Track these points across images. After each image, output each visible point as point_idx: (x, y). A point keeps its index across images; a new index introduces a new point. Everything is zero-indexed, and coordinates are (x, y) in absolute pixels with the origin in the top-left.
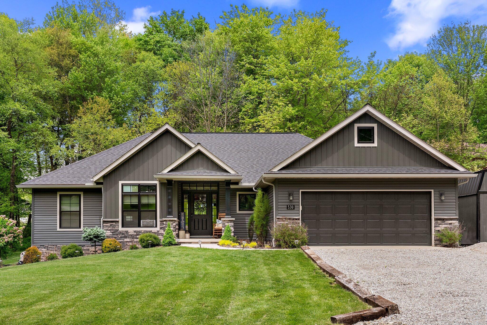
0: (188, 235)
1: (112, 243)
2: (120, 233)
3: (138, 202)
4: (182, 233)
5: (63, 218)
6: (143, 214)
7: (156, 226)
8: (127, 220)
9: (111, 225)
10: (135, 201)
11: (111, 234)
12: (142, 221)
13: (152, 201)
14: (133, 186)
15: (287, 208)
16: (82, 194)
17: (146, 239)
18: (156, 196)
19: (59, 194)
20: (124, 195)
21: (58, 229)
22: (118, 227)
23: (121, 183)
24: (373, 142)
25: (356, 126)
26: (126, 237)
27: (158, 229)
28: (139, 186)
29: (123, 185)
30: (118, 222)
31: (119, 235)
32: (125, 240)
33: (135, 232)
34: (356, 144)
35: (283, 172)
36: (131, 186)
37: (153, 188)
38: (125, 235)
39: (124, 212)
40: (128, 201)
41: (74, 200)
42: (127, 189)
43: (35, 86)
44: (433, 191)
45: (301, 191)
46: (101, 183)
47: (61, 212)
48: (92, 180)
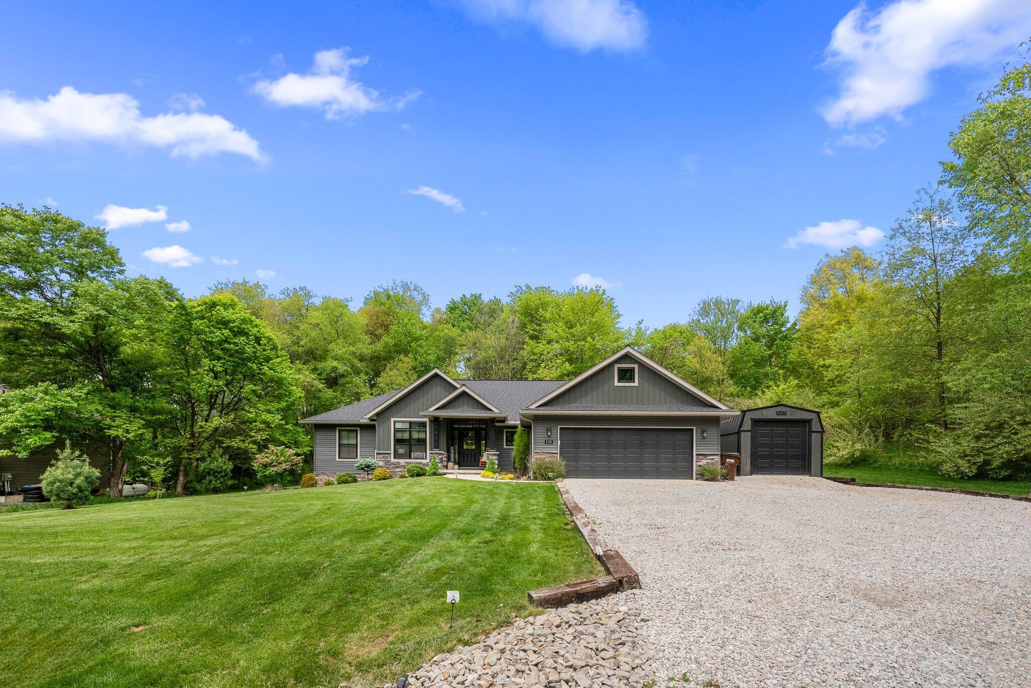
0: (456, 467)
1: (382, 472)
2: (392, 464)
3: (409, 437)
4: (450, 464)
5: (342, 449)
6: (413, 448)
7: (426, 458)
8: (399, 452)
9: (384, 457)
10: (406, 436)
11: (384, 465)
12: (412, 454)
13: (422, 436)
14: (405, 423)
15: (546, 442)
16: (359, 429)
17: (414, 470)
18: (426, 431)
19: (338, 429)
20: (396, 431)
21: (337, 459)
22: (391, 459)
23: (393, 420)
24: (634, 382)
25: (616, 366)
26: (397, 467)
27: (428, 460)
28: (411, 423)
29: (395, 422)
30: (390, 454)
31: (391, 466)
32: (397, 470)
33: (406, 463)
34: (616, 384)
35: (541, 408)
36: (403, 423)
37: (423, 424)
38: (397, 466)
39: (396, 446)
40: (399, 436)
41: (353, 435)
42: (399, 426)
43: (351, 348)
44: (694, 428)
45: (559, 427)
46: (375, 420)
47: (340, 445)
48: (367, 416)
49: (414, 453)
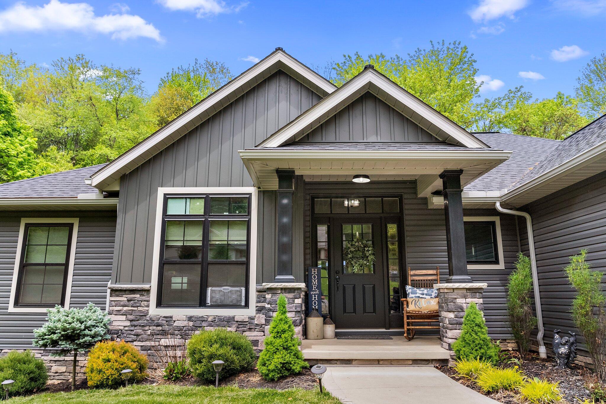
0: (330, 329)
1: (112, 356)
2: (152, 322)
3: (203, 241)
4: (314, 323)
5: (29, 278)
6: (212, 273)
7: (247, 305)
8: (174, 286)
9: (128, 301)
10: (194, 237)
11: (128, 323)
12: (209, 290)
13: (237, 237)
14: (192, 200)
16: (76, 222)
17: (208, 350)
18: (249, 222)
19: (24, 222)
20: (168, 222)
21: (11, 309)
22: (148, 306)
23: (162, 191)
26: (164, 333)
27: (251, 311)
28: (208, 199)
29: (167, 198)
30: (148, 291)
31: (147, 328)
32: (164, 342)
33: (190, 319)
36: (188, 200)
37: (242, 204)
38: (164, 328)
39: (166, 267)
40: (176, 238)
41: (60, 237)
42: (177, 208)
46: (114, 192)
47: (23, 266)
48: (88, 182)
49: (214, 289)
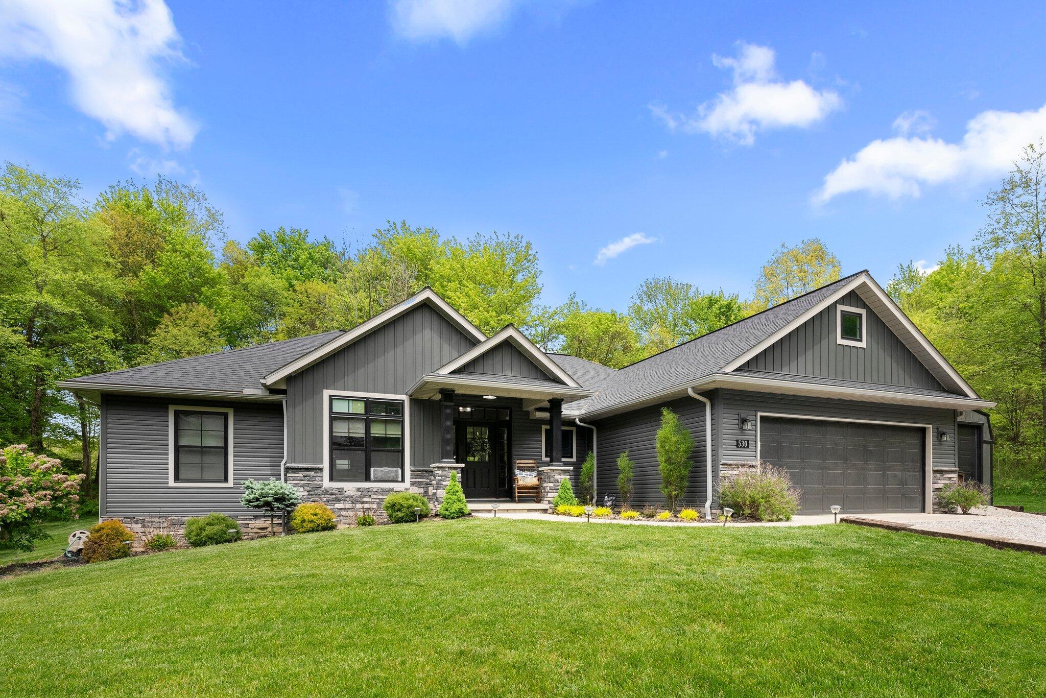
2: (326, 492)
3: (366, 433)
5: (183, 458)
6: (374, 456)
7: (403, 480)
8: (338, 467)
9: (304, 476)
10: (358, 430)
11: (306, 493)
12: (372, 470)
13: (393, 432)
14: (354, 402)
16: (230, 412)
18: (403, 422)
19: (172, 408)
20: (335, 418)
21: (171, 483)
22: (322, 481)
23: (327, 393)
26: (338, 500)
27: (407, 484)
28: (369, 403)
29: (331, 398)
30: (321, 470)
31: (323, 496)
32: (338, 506)
33: (358, 490)
36: (351, 402)
37: (395, 408)
38: (337, 497)
39: (334, 451)
40: (342, 429)
41: (212, 424)
42: (341, 407)
46: (284, 392)
47: (178, 448)
48: (263, 381)
49: (376, 469)
